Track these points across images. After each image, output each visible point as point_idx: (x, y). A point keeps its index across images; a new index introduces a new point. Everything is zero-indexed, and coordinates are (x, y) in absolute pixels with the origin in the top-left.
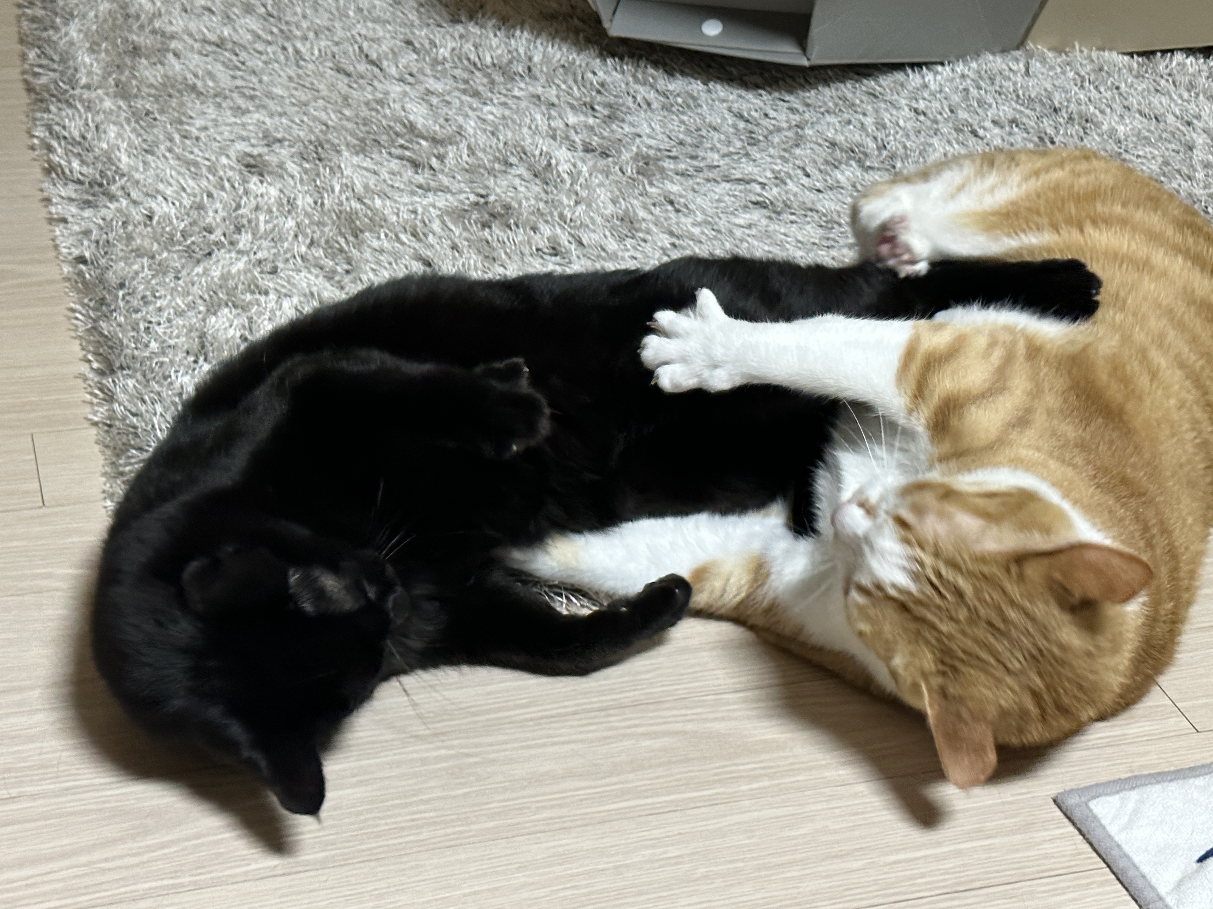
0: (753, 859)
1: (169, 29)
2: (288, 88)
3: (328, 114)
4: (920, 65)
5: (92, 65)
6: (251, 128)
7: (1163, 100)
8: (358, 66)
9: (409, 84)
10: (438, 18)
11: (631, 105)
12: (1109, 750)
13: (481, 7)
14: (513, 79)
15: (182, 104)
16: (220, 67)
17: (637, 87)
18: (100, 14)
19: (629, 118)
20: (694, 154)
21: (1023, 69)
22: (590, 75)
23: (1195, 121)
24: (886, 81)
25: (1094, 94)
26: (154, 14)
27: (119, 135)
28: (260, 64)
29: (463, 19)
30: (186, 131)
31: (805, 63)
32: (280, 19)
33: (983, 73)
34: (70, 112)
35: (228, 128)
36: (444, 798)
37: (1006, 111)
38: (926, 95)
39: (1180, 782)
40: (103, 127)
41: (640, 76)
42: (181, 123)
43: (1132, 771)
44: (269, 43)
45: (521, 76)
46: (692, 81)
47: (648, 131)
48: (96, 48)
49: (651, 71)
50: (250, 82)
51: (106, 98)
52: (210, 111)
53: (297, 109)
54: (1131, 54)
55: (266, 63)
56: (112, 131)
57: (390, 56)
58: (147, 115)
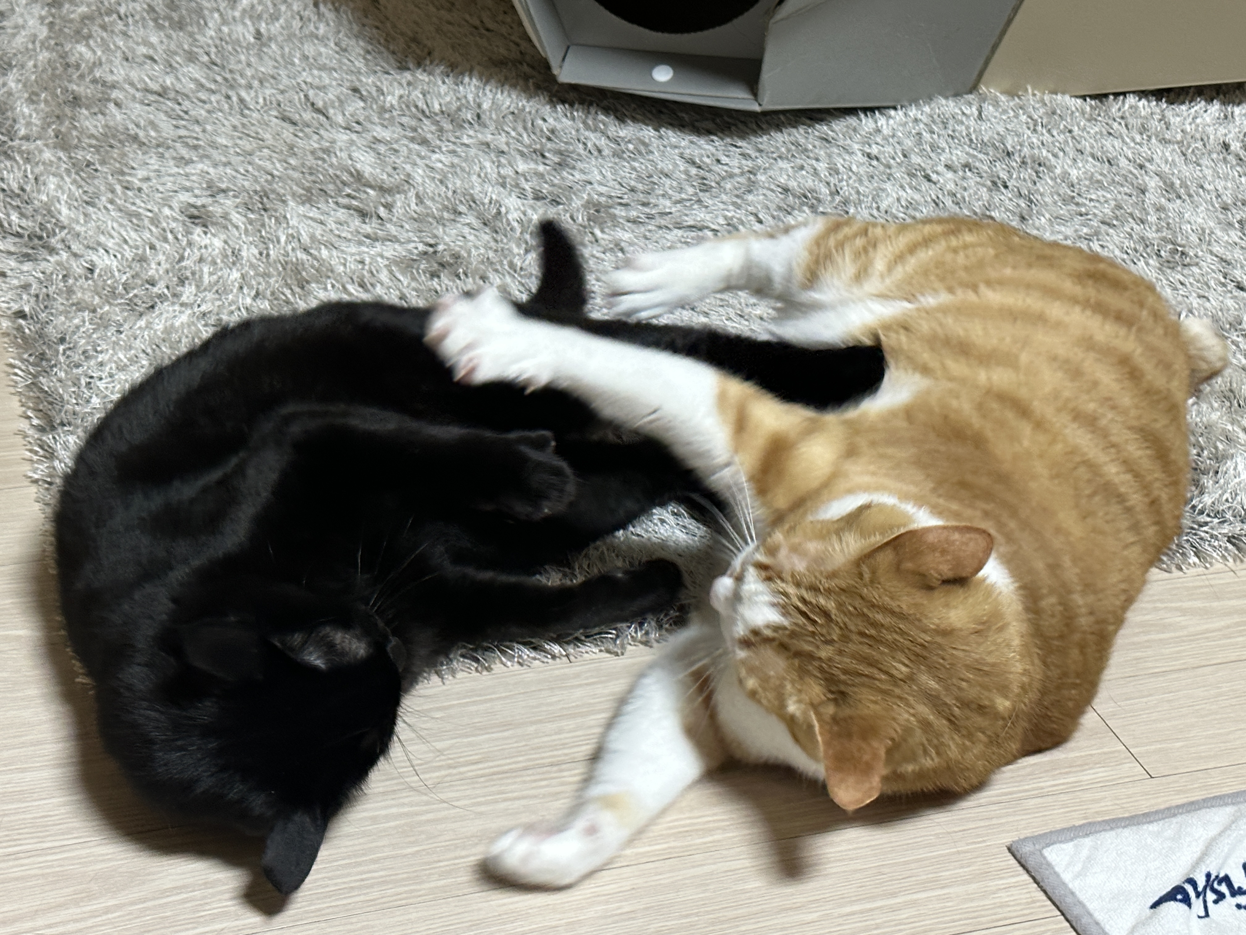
0: (708, 913)
1: (110, 78)
2: (232, 137)
3: (273, 163)
4: (872, 110)
5: (31, 116)
6: (194, 178)
7: (1116, 144)
8: (304, 115)
9: (357, 132)
10: (385, 65)
11: (582, 152)
12: (1063, 797)
13: (429, 54)
14: (462, 126)
15: (124, 155)
16: (162, 116)
17: (587, 133)
18: (39, 64)
19: (579, 165)
20: (645, 200)
21: (976, 113)
22: (540, 122)
23: (1147, 164)
24: (839, 126)
25: (1047, 137)
26: (94, 63)
27: (59, 187)
28: (203, 112)
29: (411, 66)
30: (128, 182)
31: (756, 108)
32: (223, 67)
33: (935, 117)
34: (8, 163)
35: (171, 179)
36: (394, 857)
37: (959, 155)
38: (879, 140)
39: (1134, 828)
40: (42, 178)
41: (590, 122)
42: (123, 173)
43: (1085, 818)
44: (213, 92)
45: (470, 123)
46: (644, 127)
47: (598, 178)
48: (34, 98)
49: (601, 117)
50: (193, 131)
51: (45, 149)
52: (152, 161)
53: (242, 158)
54: (1084, 98)
55: (209, 112)
56: (52, 183)
57: (337, 104)
58: (87, 166)
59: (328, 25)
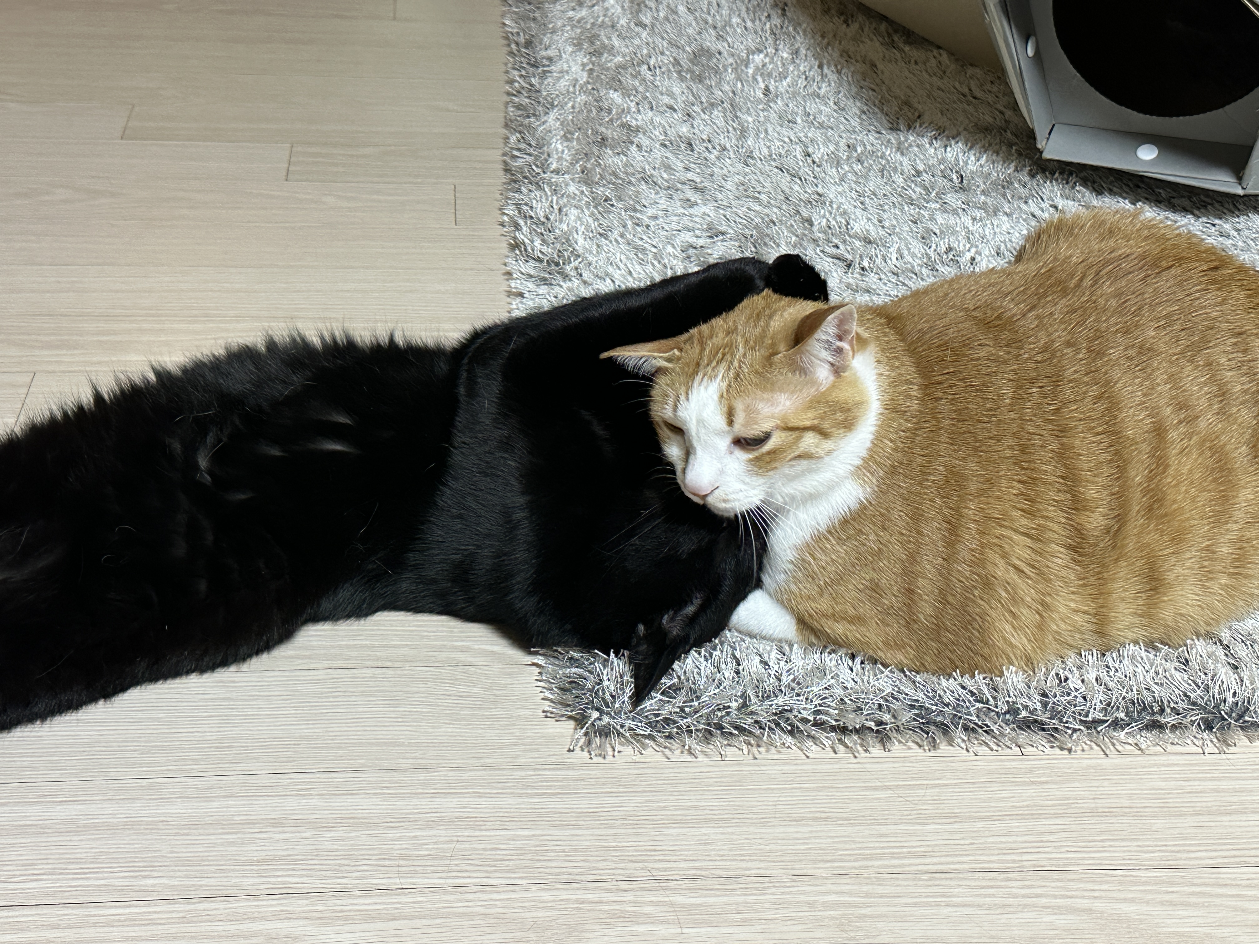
1: (635, 124)
5: (563, 151)
6: (697, 219)
10: (878, 125)
13: (919, 117)
18: (577, 105)
27: (579, 218)
29: (902, 127)
30: (638, 219)
31: (1239, 191)
34: (538, 194)
35: (677, 218)
40: (565, 210)
42: (635, 210)
46: (1120, 200)
48: (569, 136)
49: (1079, 188)
51: (571, 183)
52: (662, 201)
56: (573, 213)
58: (606, 200)
59: (830, 85)
